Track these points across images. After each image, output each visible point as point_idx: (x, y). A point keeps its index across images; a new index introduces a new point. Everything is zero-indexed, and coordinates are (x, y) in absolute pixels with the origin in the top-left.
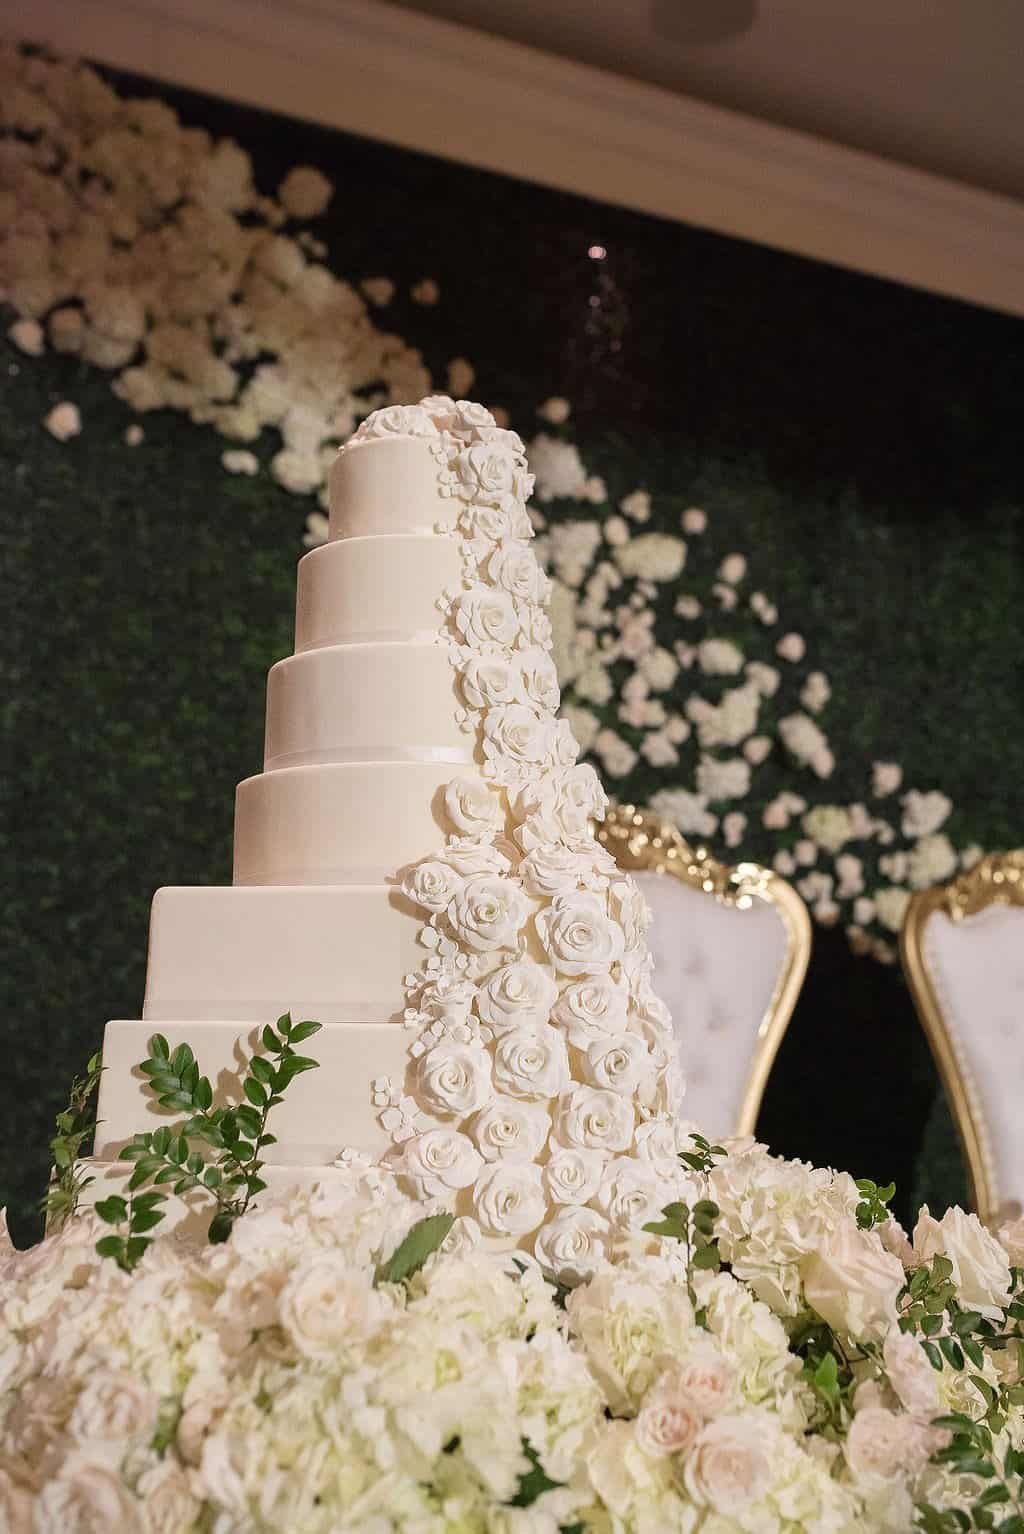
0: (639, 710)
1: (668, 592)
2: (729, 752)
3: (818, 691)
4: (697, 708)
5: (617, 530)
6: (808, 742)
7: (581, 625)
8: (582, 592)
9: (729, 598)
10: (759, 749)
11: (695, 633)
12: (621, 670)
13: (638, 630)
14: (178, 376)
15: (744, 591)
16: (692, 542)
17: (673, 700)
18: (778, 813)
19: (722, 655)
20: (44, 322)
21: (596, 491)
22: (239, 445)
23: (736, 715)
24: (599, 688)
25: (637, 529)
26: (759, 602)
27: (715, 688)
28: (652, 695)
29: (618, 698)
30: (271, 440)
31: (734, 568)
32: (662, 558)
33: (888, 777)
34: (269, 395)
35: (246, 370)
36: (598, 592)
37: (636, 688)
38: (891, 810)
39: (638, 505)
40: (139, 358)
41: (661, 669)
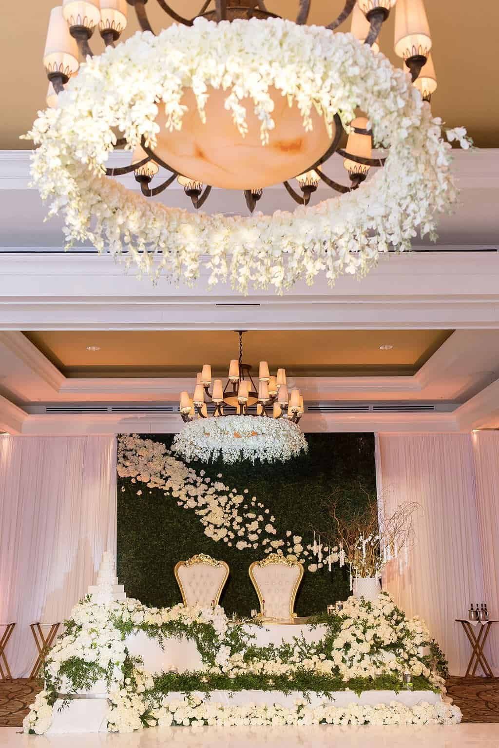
0: (236, 527)
1: (242, 504)
2: (253, 532)
3: (272, 519)
4: (247, 525)
5: (231, 495)
6: (269, 529)
7: (225, 513)
8: (225, 508)
9: (253, 504)
10: (259, 531)
11: (247, 511)
12: (232, 520)
13: (235, 512)
14: (156, 483)
15: (256, 503)
16: (245, 495)
17: (242, 525)
18: (264, 543)
19: (251, 515)
20: (135, 478)
21: (227, 489)
22: (166, 491)
23: (254, 526)
24: (228, 524)
25: (235, 495)
26: (259, 504)
27: (250, 521)
28: (238, 524)
29: (232, 526)
30: (171, 490)
31: (254, 499)
32: (238, 500)
33: (289, 533)
34: (169, 484)
35: (166, 479)
36: (228, 507)
37: (235, 523)
38: (290, 539)
39: (235, 490)
40: (150, 481)
41: (239, 519)
